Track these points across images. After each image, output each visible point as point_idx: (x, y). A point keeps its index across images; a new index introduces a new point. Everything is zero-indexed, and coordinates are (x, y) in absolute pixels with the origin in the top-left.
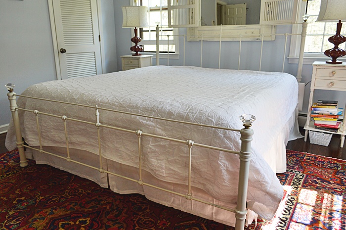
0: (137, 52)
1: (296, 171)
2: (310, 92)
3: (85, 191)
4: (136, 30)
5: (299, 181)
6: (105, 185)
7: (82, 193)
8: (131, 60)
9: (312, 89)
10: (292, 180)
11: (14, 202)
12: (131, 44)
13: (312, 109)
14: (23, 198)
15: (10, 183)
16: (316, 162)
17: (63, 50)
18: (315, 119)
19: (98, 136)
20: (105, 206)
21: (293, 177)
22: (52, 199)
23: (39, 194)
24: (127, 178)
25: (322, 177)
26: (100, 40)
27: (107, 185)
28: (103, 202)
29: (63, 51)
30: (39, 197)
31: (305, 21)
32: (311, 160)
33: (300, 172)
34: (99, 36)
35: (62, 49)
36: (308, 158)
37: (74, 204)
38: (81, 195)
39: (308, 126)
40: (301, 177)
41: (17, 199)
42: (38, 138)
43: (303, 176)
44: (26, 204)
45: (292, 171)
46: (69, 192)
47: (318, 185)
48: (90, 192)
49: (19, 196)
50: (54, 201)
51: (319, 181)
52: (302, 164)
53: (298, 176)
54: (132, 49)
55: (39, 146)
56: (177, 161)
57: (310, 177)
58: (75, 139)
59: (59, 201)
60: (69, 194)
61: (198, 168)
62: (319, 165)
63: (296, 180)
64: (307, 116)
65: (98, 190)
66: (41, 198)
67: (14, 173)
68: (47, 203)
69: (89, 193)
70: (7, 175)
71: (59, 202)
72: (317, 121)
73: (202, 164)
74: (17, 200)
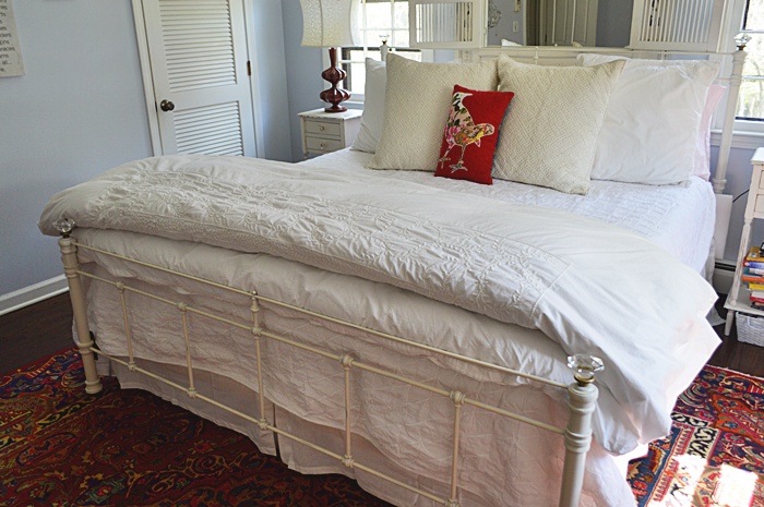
0: (335, 104)
1: (697, 421)
2: (744, 223)
3: (228, 463)
4: (332, 53)
5: (703, 447)
6: (269, 449)
7: (222, 467)
8: (322, 124)
9: (749, 217)
10: (686, 444)
11: (82, 486)
12: (323, 85)
13: (747, 264)
14: (100, 476)
15: (70, 436)
16: (747, 396)
17: (166, 105)
18: (751, 286)
19: (256, 354)
20: (271, 503)
21: (689, 438)
22: (159, 479)
23: (132, 466)
24: (318, 448)
25: (757, 440)
26: (249, 73)
27: (274, 449)
28: (266, 492)
29: (167, 107)
30: (132, 474)
31: (741, 48)
32: (737, 390)
33: (706, 424)
34: (249, 63)
35: (164, 101)
36: (729, 383)
37: (205, 495)
38: (220, 472)
39: (734, 302)
40: (709, 437)
41: (87, 477)
42: (124, 338)
43: (713, 435)
44: (106, 491)
45: (687, 420)
46: (195, 462)
47: (746, 461)
48: (238, 465)
49: (92, 470)
50: (165, 485)
51: (748, 450)
52: (714, 401)
53: (702, 434)
54: (324, 96)
55: (128, 358)
56: (427, 430)
57: (729, 436)
58: (204, 350)
59: (175, 485)
60: (194, 467)
61: (470, 450)
62: (753, 403)
63: (695, 445)
64: (734, 270)
65: (255, 460)
66: (137, 476)
67: (75, 410)
68: (150, 491)
69: (235, 468)
70: (62, 414)
71: (174, 488)
72: (757, 291)
73: (479, 443)
74: (88, 480)
